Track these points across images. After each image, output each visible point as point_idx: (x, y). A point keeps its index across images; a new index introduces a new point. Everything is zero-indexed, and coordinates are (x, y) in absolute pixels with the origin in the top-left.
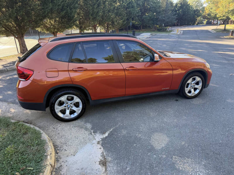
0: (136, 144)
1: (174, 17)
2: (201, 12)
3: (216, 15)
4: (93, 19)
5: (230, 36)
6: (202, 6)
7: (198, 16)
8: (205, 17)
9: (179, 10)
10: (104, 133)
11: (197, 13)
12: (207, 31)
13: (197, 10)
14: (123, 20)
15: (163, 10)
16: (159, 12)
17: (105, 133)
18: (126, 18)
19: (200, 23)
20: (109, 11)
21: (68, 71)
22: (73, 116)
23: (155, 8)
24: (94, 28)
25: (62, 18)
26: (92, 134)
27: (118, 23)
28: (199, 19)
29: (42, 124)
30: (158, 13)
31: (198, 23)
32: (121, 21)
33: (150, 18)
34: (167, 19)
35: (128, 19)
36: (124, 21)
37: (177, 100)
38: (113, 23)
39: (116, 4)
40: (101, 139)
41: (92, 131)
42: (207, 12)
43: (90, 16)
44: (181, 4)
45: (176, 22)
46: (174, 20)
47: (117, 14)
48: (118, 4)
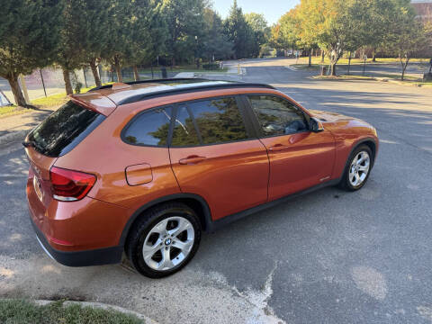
0: (337, 297)
1: (230, 44)
2: (265, 36)
3: (294, 41)
4: (91, 47)
5: (322, 76)
6: (265, 26)
7: (262, 43)
8: (272, 45)
9: (232, 32)
10: (261, 288)
11: (260, 37)
12: (283, 69)
13: (260, 32)
14: (147, 48)
15: (210, 32)
16: (204, 36)
17: (264, 286)
18: (151, 45)
19: (266, 55)
20: (120, 32)
21: (171, 166)
22: (176, 262)
23: (196, 27)
24: (91, 63)
25: (32, 44)
26: (239, 296)
27: (139, 55)
28: (263, 47)
29: (109, 293)
30: (202, 36)
31: (263, 55)
32: (143, 51)
33: (189, 45)
34: (219, 47)
35: (155, 48)
36: (148, 51)
37: (337, 197)
38: (128, 53)
39: (130, 18)
40: (266, 304)
41: (234, 288)
42: (276, 36)
43: (87, 41)
44: (235, 21)
45: (233, 52)
46: (230, 49)
47: (134, 37)
48: (134, 18)
